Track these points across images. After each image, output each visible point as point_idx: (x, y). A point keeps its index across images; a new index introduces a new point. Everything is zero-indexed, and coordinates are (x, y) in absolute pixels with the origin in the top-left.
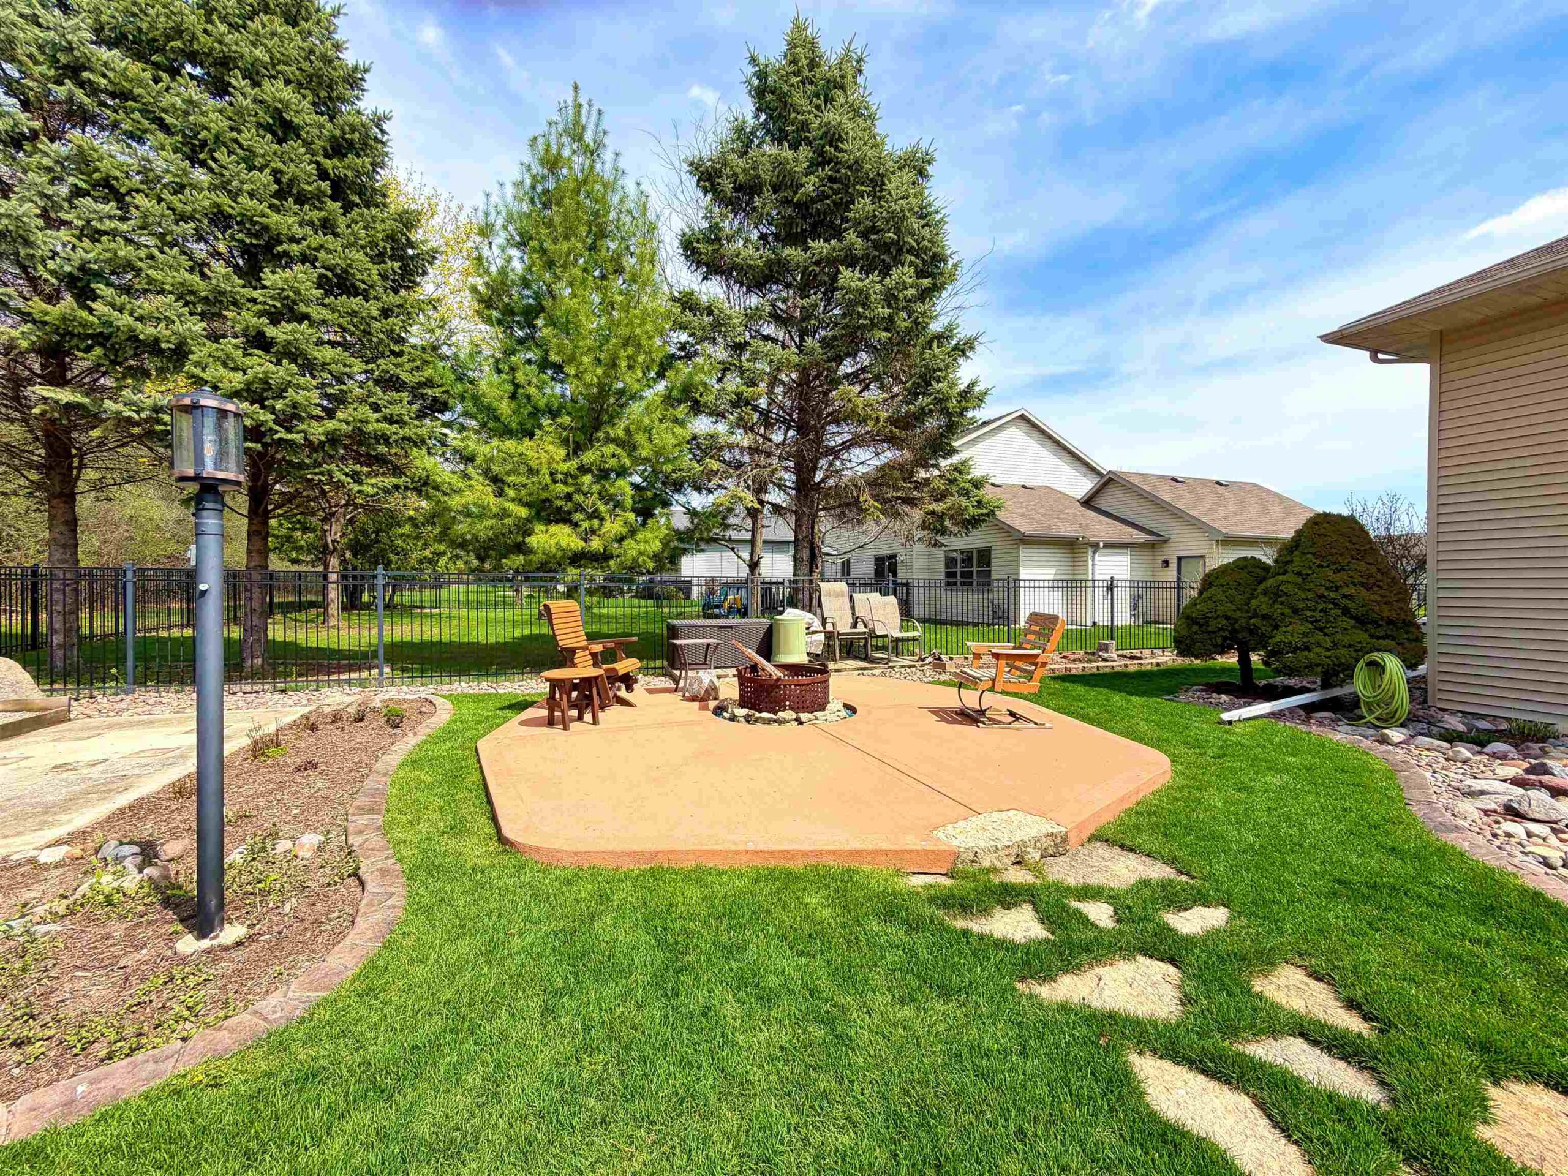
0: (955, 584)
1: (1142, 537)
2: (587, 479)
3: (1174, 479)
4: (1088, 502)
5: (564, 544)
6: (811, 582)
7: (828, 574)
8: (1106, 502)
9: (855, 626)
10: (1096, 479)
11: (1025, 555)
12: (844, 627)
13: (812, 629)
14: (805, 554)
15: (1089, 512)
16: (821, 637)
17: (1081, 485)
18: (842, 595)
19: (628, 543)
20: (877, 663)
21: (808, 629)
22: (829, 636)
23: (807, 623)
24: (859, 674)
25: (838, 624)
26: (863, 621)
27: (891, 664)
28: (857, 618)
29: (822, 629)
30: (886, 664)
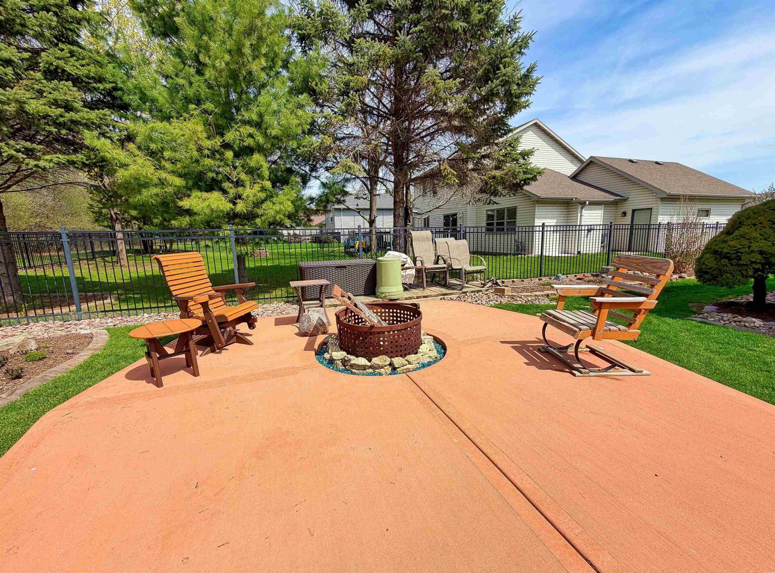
0: (492, 230)
1: (612, 198)
2: (229, 154)
3: (631, 161)
4: (575, 177)
5: (214, 206)
6: (406, 231)
7: (416, 226)
8: (586, 177)
9: (437, 263)
10: (579, 165)
11: (539, 210)
12: (429, 265)
13: (406, 266)
14: (402, 212)
15: (575, 183)
16: (413, 272)
17: (570, 168)
18: (427, 239)
19: (267, 205)
20: (454, 289)
21: (403, 265)
22: (418, 271)
23: (403, 261)
24: (441, 299)
25: (425, 261)
26: (443, 258)
27: (464, 290)
28: (439, 256)
29: (413, 265)
30: (461, 290)
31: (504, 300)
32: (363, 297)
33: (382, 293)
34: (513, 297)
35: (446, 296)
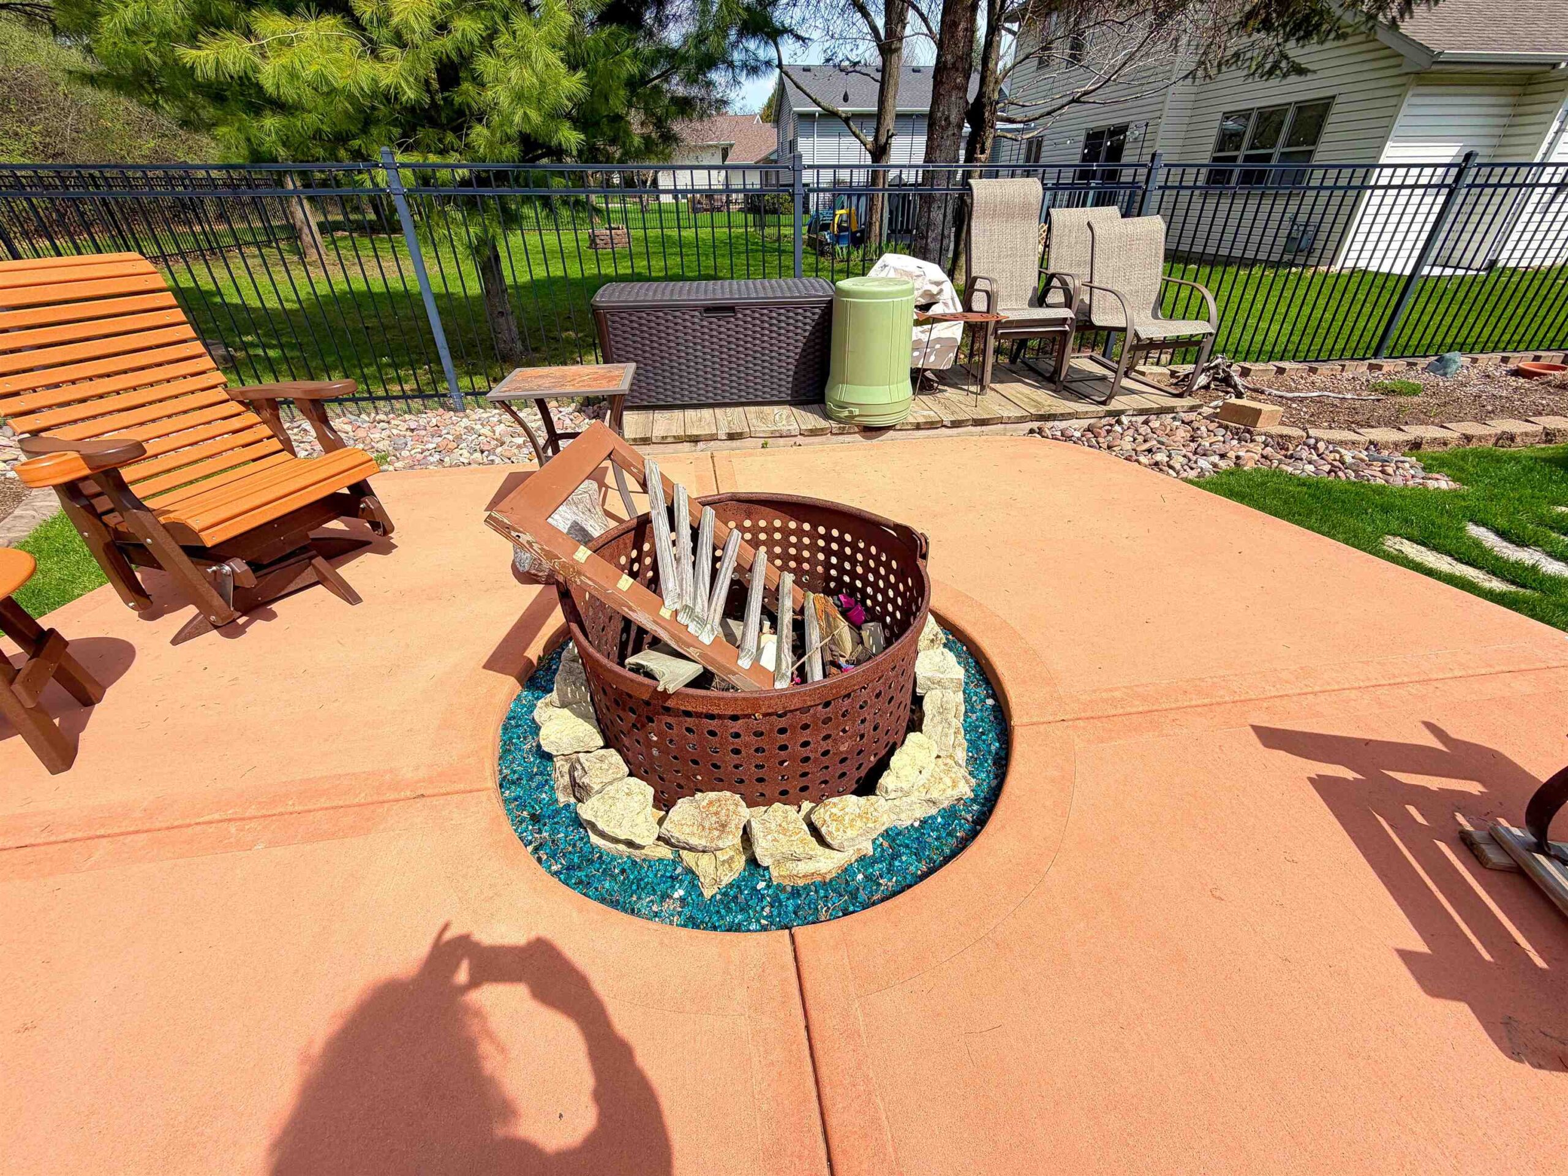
9: (1040, 300)
11: (1414, 111)
12: (1014, 307)
13: (936, 310)
16: (955, 331)
18: (1024, 212)
20: (1080, 396)
21: (925, 307)
22: (972, 330)
23: (927, 293)
24: (1032, 431)
25: (1003, 293)
26: (1064, 283)
27: (1115, 404)
28: (1053, 276)
29: (960, 309)
30: (1103, 403)
31: (1251, 455)
32: (784, 411)
33: (843, 406)
34: (1282, 443)
35: (1050, 424)
